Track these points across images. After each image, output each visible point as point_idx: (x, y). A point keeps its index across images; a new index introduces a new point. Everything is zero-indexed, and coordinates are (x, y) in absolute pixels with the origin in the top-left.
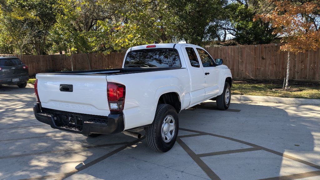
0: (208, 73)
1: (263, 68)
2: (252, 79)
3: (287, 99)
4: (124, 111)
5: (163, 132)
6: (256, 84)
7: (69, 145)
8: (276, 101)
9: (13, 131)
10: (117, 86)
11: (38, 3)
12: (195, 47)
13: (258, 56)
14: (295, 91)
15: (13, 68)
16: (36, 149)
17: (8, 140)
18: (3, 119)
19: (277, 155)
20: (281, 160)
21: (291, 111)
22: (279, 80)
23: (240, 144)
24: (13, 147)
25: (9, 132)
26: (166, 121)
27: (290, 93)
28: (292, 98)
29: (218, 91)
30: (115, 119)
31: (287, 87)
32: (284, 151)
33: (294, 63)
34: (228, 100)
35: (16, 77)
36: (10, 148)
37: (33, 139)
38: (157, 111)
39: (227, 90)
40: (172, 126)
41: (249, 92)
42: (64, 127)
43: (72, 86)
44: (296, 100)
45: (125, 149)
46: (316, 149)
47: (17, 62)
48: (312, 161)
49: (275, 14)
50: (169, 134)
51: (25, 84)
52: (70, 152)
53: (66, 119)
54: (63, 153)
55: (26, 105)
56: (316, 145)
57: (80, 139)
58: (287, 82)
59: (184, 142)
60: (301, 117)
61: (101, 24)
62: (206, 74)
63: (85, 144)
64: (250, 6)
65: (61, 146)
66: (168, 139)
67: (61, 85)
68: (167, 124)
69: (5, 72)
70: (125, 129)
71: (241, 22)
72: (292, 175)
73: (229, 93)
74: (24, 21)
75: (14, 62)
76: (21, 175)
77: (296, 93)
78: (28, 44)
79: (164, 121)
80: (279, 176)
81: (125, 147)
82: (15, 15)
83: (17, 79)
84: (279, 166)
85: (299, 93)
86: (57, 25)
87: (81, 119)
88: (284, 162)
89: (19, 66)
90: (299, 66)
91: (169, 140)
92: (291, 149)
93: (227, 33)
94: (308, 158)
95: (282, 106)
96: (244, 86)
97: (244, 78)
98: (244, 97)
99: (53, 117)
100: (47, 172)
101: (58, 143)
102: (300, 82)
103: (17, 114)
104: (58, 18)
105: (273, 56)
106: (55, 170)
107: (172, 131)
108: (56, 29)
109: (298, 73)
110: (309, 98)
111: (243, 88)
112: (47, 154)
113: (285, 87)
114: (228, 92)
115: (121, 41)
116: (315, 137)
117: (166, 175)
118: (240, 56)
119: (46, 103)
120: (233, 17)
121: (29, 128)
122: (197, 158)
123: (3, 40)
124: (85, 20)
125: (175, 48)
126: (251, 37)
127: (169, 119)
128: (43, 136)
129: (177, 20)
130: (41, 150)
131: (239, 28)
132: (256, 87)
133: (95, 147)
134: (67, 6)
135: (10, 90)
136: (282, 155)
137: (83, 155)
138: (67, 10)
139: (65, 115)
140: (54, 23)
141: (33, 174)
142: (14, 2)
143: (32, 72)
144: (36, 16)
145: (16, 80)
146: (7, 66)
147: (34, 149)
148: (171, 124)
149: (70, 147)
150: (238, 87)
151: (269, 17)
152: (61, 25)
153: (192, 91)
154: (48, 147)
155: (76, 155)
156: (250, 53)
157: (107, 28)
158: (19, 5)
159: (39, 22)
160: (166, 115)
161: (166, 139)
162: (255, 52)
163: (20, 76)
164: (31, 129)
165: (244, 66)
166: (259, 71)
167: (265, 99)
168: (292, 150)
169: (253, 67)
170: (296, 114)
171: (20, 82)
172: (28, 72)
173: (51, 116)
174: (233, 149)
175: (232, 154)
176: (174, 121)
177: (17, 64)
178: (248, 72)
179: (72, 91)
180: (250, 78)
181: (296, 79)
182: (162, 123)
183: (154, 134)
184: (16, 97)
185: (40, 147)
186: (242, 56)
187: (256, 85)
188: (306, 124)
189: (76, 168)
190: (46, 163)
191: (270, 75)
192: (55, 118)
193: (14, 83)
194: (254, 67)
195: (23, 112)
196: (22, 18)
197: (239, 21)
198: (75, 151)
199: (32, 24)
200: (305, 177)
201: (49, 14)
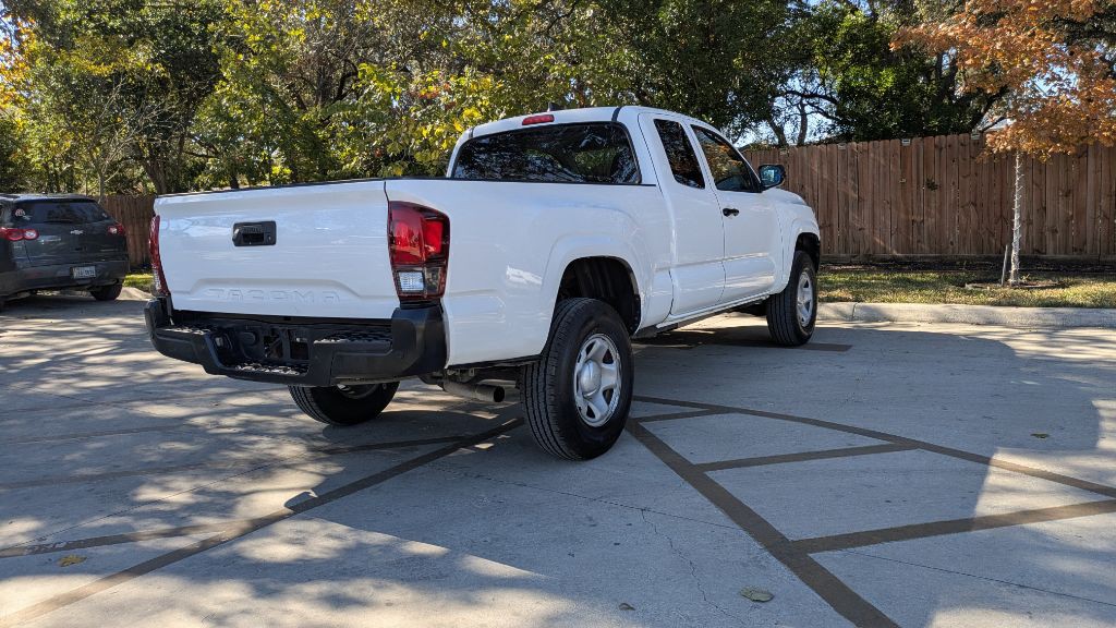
0: (735, 212)
1: (933, 220)
2: (895, 260)
3: (1014, 309)
4: (445, 301)
5: (580, 391)
6: (909, 271)
7: (264, 446)
8: (976, 319)
9: (79, 413)
10: (421, 215)
11: (159, 20)
12: (686, 122)
13: (914, 177)
14: (1042, 288)
15: (77, 232)
16: (153, 459)
17: (62, 437)
18: (44, 382)
19: (970, 462)
20: (984, 474)
21: (1028, 344)
22: (988, 258)
23: (843, 435)
24: (76, 456)
25: (62, 417)
26: (590, 354)
27: (1027, 294)
28: (1031, 306)
29: (770, 279)
30: (417, 327)
31: (1015, 278)
32: (995, 451)
33: (1041, 200)
34: (809, 314)
35: (85, 262)
36: (68, 458)
37: (143, 433)
38: (557, 322)
39: (804, 278)
40: (610, 372)
41: (881, 293)
42: (249, 368)
43: (272, 225)
44: (1043, 314)
45: (451, 455)
46: (1105, 444)
47: (89, 213)
48: (1088, 476)
49: (965, 24)
50: (601, 399)
51: (117, 289)
52: (266, 464)
53: (255, 343)
54: (245, 467)
55: (121, 346)
56: (1105, 435)
57: (303, 430)
58: (1017, 260)
59: (654, 433)
60: (1059, 361)
61: (370, 77)
62: (727, 212)
63: (317, 444)
64: (887, 17)
65: (238, 450)
66: (598, 415)
67: (236, 226)
68: (591, 364)
69: (47, 245)
70: (450, 362)
71: (853, 70)
72: (1016, 514)
73: (809, 289)
74: (111, 77)
75: (79, 214)
76: (104, 526)
77: (1045, 294)
78: (126, 159)
79: (583, 353)
80: (971, 516)
81: (455, 449)
82: (82, 62)
83: (88, 269)
84: (976, 490)
85: (1057, 293)
86: (222, 87)
87: (305, 340)
88: (993, 479)
89: (97, 224)
90: (1058, 209)
91: (602, 418)
92: (1019, 445)
93: (808, 109)
94: (1076, 468)
95: (995, 333)
96: (866, 278)
97: (868, 256)
98: (865, 308)
99: (212, 337)
100: (192, 518)
101: (228, 443)
102: (1064, 262)
103: (87, 370)
104: (227, 65)
105: (964, 177)
106: (218, 511)
107: (611, 391)
108: (219, 102)
109: (1056, 231)
110: (1092, 307)
111: (863, 285)
112: (191, 472)
113: (1008, 276)
114: (806, 286)
115: (438, 130)
116: (1103, 413)
117: (590, 519)
118: (850, 181)
119: (188, 293)
120: (825, 53)
121: (129, 404)
122: (695, 475)
123: (40, 149)
124: (321, 73)
125: (619, 120)
126: (891, 120)
127: (601, 348)
128: (178, 426)
129: (631, 60)
130: (170, 463)
131: (847, 92)
132: (909, 281)
133: (352, 450)
134: (255, 24)
135: (65, 308)
136: (986, 461)
137: (312, 473)
138: (257, 38)
139: (251, 330)
140: (215, 81)
141: (143, 523)
142: (80, 20)
143: (139, 253)
144: (154, 61)
145: (83, 272)
146: (56, 227)
147: (147, 460)
148: (604, 365)
149: (268, 452)
150: (846, 282)
151: (945, 35)
152: (238, 89)
153: (678, 266)
154: (193, 453)
155: (289, 472)
156: (884, 167)
157: (393, 91)
158: (96, 27)
159: (162, 82)
160: (590, 333)
161: (591, 413)
162: (903, 167)
163: (99, 259)
164: (137, 406)
165: (866, 212)
166: (919, 230)
167: (936, 313)
168: (1019, 447)
169: (898, 216)
170: (1042, 354)
171: (100, 278)
172: (125, 247)
173: (202, 333)
174: (817, 449)
175: (814, 462)
176: (615, 355)
177: (90, 219)
178: (881, 232)
179: (273, 242)
180: (888, 256)
181: (1050, 254)
182: (575, 358)
183: (548, 392)
184: (87, 324)
185: (168, 453)
186: (857, 179)
187: (911, 276)
188: (1076, 379)
189: (287, 505)
190: (188, 495)
191: (956, 245)
192: (218, 339)
193: (80, 283)
194: (903, 216)
195: (110, 364)
196: (105, 70)
197: (845, 69)
198: (283, 463)
199: (137, 90)
200: (1060, 518)
201: (196, 54)
